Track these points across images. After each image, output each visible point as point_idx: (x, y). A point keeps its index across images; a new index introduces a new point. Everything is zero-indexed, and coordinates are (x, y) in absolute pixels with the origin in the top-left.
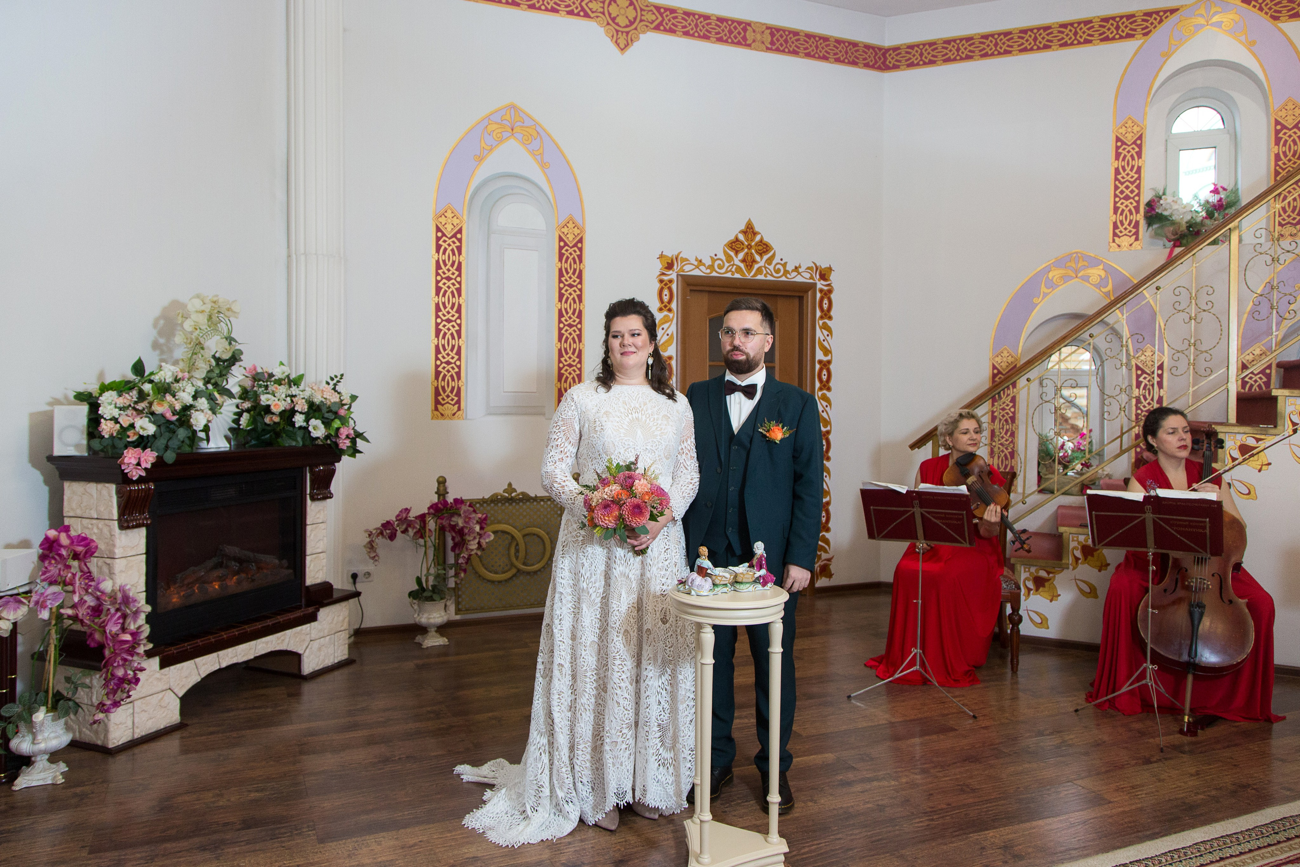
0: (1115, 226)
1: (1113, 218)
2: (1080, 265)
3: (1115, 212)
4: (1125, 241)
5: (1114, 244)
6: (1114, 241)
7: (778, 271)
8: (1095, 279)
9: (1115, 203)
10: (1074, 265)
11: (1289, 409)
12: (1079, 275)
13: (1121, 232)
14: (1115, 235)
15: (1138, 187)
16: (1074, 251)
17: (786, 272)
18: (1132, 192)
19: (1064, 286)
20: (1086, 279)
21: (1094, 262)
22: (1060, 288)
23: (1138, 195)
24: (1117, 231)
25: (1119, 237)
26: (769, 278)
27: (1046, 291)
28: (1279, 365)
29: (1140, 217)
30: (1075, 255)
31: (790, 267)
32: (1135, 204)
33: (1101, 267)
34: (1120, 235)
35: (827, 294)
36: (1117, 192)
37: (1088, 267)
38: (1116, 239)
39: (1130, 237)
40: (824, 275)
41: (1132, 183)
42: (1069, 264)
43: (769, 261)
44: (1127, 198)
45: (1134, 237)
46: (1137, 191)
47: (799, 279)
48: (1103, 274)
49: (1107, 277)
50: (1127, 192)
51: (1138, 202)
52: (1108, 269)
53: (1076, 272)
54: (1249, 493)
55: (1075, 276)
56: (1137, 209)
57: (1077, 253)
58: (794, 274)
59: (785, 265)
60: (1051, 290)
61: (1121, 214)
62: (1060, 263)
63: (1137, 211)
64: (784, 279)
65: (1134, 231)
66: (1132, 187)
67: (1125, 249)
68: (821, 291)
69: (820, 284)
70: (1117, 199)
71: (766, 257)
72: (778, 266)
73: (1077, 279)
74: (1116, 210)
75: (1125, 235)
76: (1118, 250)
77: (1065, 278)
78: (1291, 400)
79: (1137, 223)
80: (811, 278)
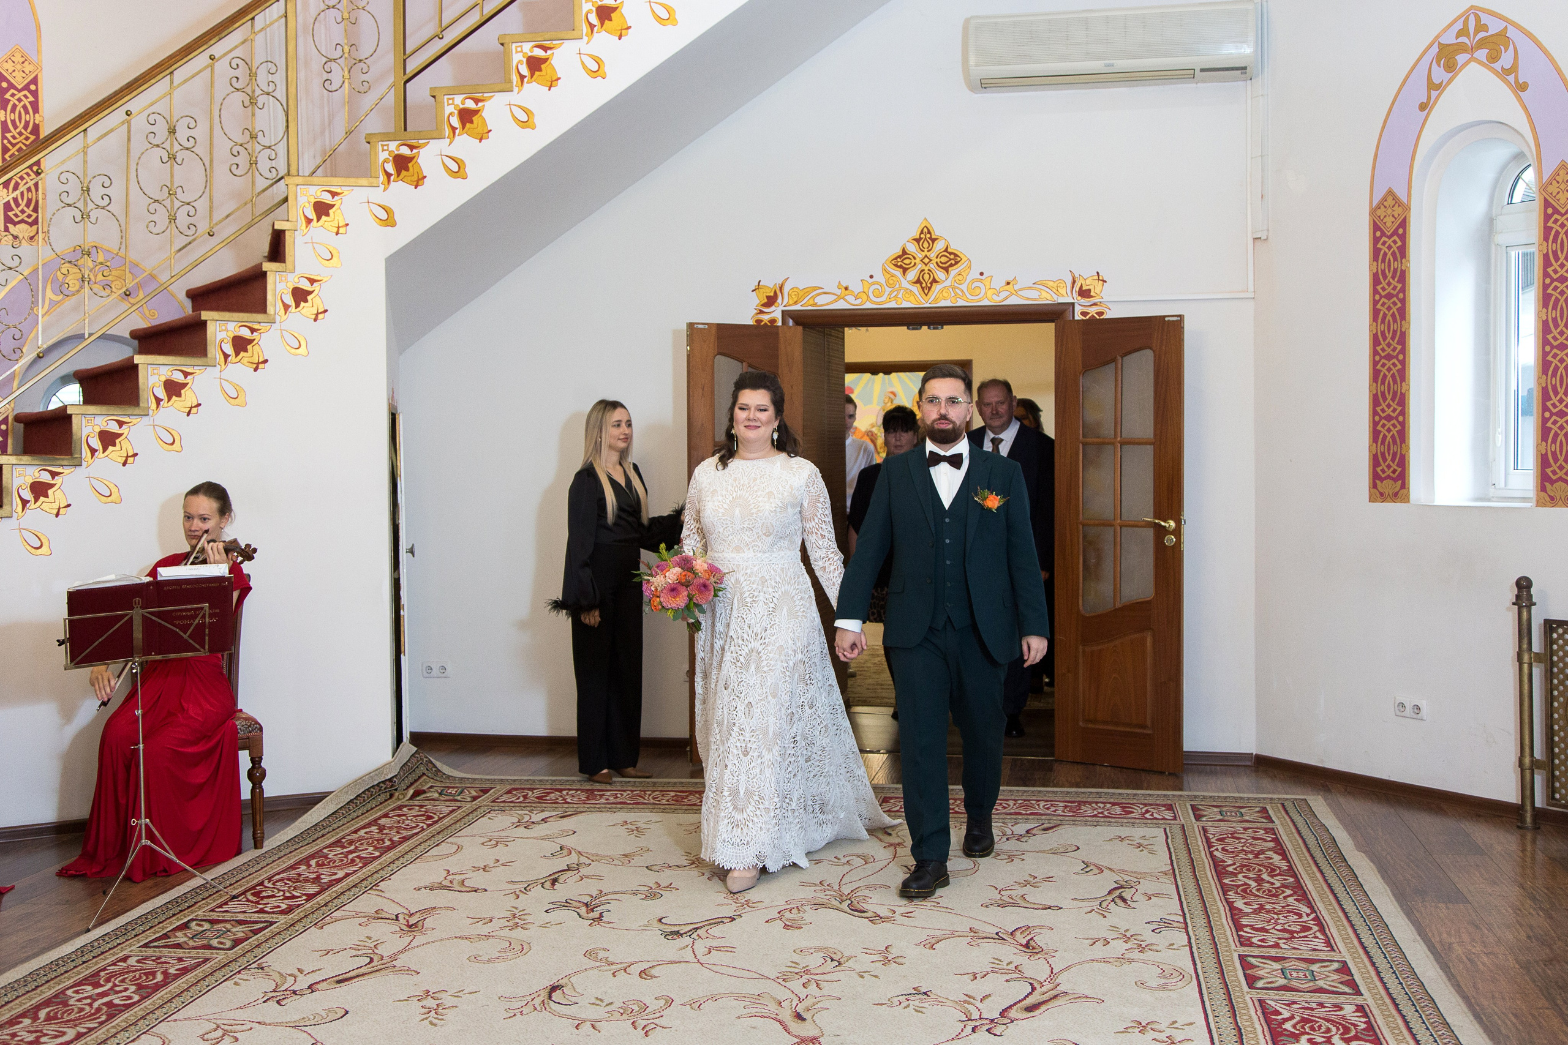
11: (17, 483)
28: (18, 419)
78: (20, 469)
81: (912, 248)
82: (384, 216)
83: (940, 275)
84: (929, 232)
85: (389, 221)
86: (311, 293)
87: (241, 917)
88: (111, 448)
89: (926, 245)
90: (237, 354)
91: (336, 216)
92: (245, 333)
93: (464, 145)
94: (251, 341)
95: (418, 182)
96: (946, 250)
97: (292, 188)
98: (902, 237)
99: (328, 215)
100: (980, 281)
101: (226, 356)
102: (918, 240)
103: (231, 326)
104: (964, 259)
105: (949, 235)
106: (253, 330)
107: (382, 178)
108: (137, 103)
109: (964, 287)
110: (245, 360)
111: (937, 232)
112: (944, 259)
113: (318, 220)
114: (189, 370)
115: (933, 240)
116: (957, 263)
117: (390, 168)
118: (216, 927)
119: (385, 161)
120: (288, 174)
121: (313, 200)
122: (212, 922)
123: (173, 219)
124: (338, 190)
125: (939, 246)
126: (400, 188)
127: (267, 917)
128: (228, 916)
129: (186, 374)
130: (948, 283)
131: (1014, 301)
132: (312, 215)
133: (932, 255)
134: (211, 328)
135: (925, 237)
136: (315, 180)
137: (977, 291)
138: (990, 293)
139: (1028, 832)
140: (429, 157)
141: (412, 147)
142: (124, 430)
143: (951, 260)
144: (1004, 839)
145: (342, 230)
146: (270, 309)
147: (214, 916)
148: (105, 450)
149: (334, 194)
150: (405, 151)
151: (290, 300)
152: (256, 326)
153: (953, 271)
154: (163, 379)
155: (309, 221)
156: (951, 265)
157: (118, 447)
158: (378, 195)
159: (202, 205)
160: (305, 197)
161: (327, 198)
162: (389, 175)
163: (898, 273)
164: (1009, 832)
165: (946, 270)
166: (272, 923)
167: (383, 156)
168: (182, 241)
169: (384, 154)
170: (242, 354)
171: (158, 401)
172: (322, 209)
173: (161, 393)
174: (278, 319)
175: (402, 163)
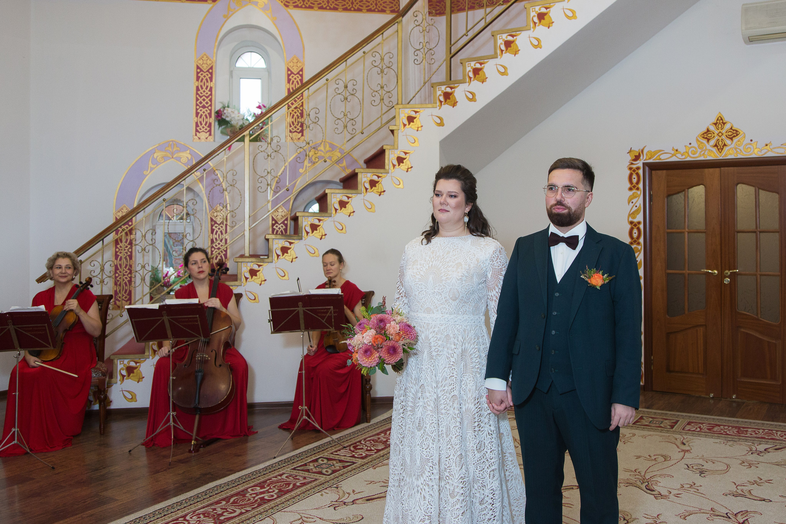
0: (197, 125)
1: (196, 119)
2: (174, 150)
3: (197, 116)
4: (203, 135)
5: (196, 137)
6: (196, 135)
8: (184, 160)
9: (197, 109)
10: (171, 150)
11: (275, 247)
12: (175, 156)
13: (200, 129)
14: (197, 131)
15: (211, 100)
16: (171, 140)
18: (207, 103)
19: (164, 163)
20: (179, 159)
21: (184, 148)
22: (162, 164)
23: (211, 105)
24: (198, 128)
25: (199, 132)
27: (153, 166)
29: (212, 120)
30: (171, 143)
32: (209, 111)
33: (188, 152)
34: (200, 131)
36: (198, 102)
37: (180, 151)
38: (197, 133)
39: (206, 133)
41: (207, 97)
42: (167, 149)
44: (204, 107)
45: (208, 133)
46: (210, 103)
48: (190, 157)
49: (192, 158)
50: (204, 103)
51: (211, 110)
52: (192, 153)
53: (173, 154)
54: (255, 299)
55: (171, 157)
56: (210, 114)
57: (172, 141)
60: (156, 166)
61: (201, 117)
62: (161, 148)
63: (210, 117)
65: (208, 129)
66: (207, 100)
67: (203, 141)
70: (198, 107)
73: (172, 159)
74: (197, 114)
75: (203, 131)
76: (198, 141)
77: (165, 158)
79: (210, 124)
81: (712, 128)
82: (439, 121)
83: (728, 142)
84: (722, 119)
85: (441, 124)
86: (405, 159)
87: (343, 458)
88: (315, 232)
89: (720, 126)
90: (371, 188)
91: (417, 123)
92: (375, 178)
93: (475, 85)
94: (377, 182)
95: (454, 104)
96: (731, 129)
97: (397, 110)
98: (707, 122)
99: (413, 122)
100: (750, 144)
101: (366, 189)
102: (715, 124)
103: (369, 175)
104: (741, 133)
105: (733, 121)
106: (379, 177)
107: (438, 103)
109: (741, 148)
110: (375, 191)
111: (726, 119)
112: (730, 134)
113: (409, 124)
114: (350, 196)
115: (724, 124)
116: (737, 135)
117: (442, 98)
118: (329, 462)
119: (440, 95)
120: (398, 104)
121: (407, 115)
122: (329, 459)
123: (346, 127)
124: (418, 110)
125: (727, 127)
126: (446, 107)
127: (354, 460)
128: (337, 457)
129: (348, 198)
130: (732, 146)
131: (769, 154)
132: (406, 123)
133: (724, 131)
134: (360, 176)
135: (720, 122)
136: (408, 106)
137: (749, 150)
138: (756, 151)
139: (765, 450)
140: (459, 92)
141: (451, 88)
142: (321, 223)
143: (734, 134)
144: (750, 453)
145: (420, 129)
146: (387, 167)
147: (331, 456)
148: (313, 232)
149: (416, 112)
150: (449, 90)
151: (396, 163)
152: (380, 175)
153: (735, 140)
154: (338, 200)
155: (405, 125)
156: (734, 136)
157: (318, 231)
158: (436, 111)
159: (359, 120)
160: (404, 114)
161: (413, 114)
162: (441, 102)
163: (703, 141)
164: (754, 449)
165: (731, 139)
166: (354, 463)
167: (439, 93)
168: (349, 137)
170: (374, 188)
171: (336, 210)
172: (411, 120)
173: (337, 206)
174: (390, 171)
175: (447, 96)
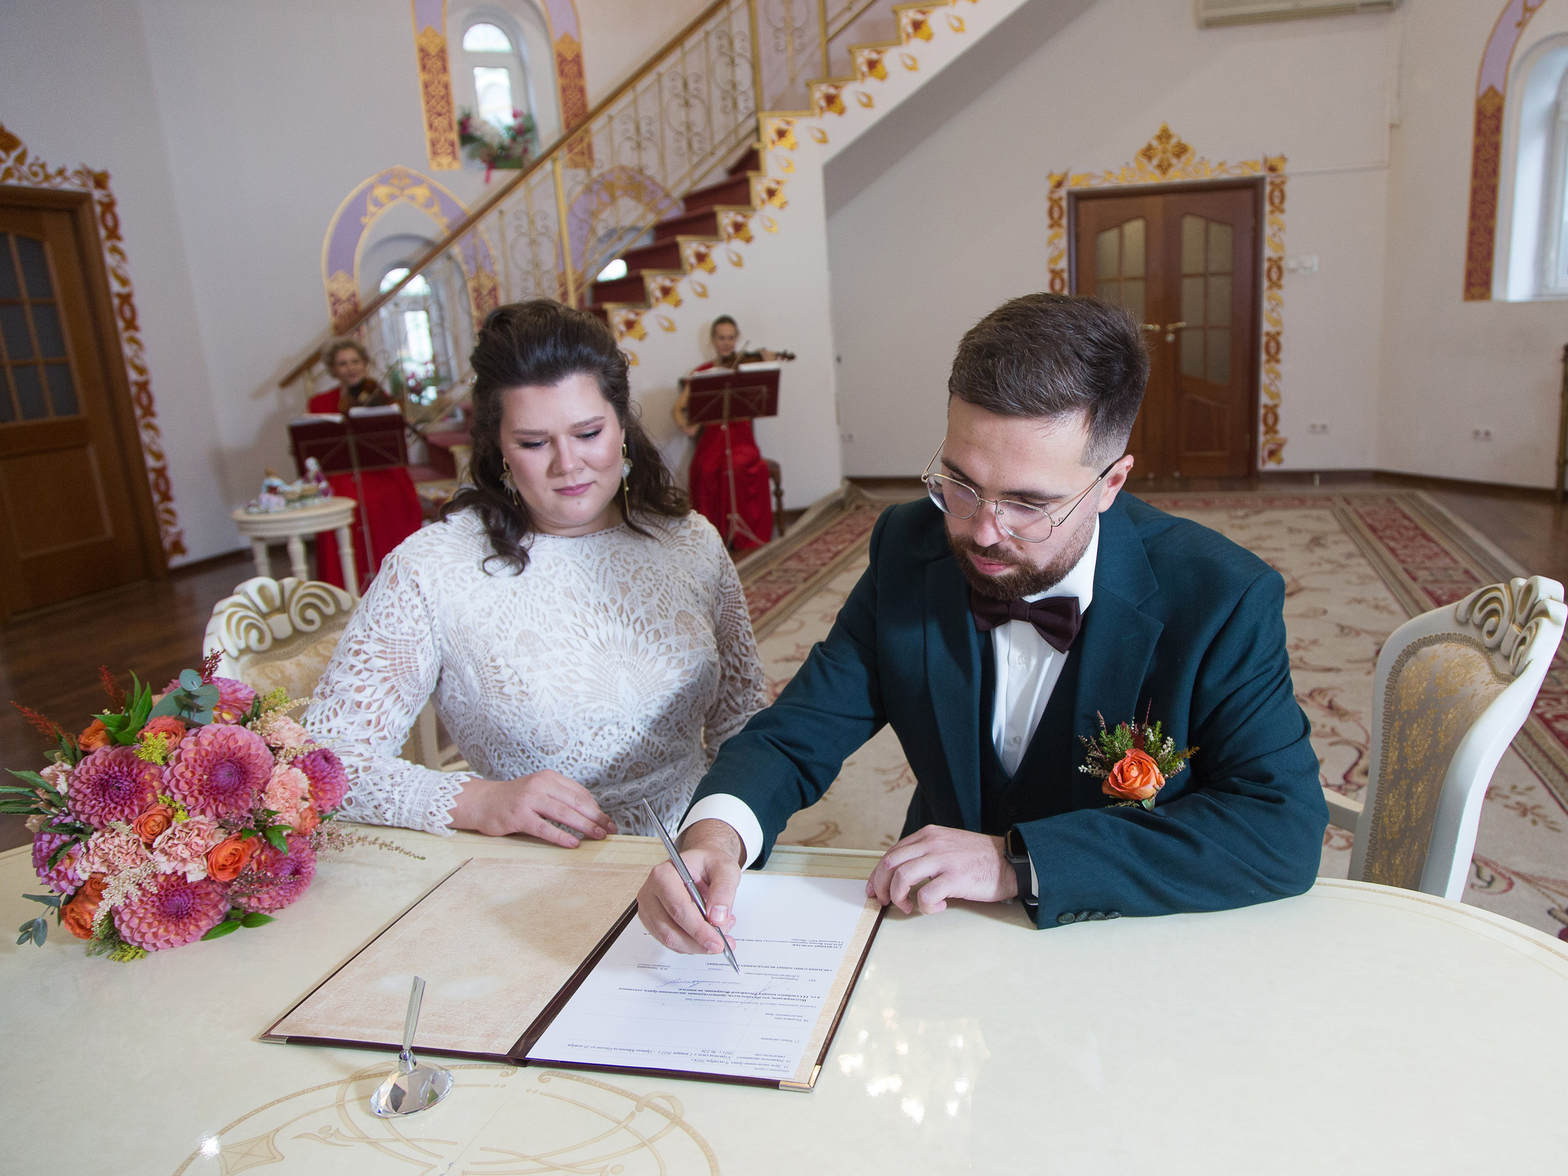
0: (431, 143)
1: (428, 133)
2: (403, 183)
3: (430, 128)
4: (444, 159)
5: (433, 162)
6: (432, 159)
7: (35, 174)
8: (421, 199)
9: (428, 118)
10: (397, 183)
12: (405, 193)
13: (438, 149)
14: (433, 152)
15: (448, 103)
16: (394, 167)
17: (47, 177)
18: (443, 107)
19: (391, 204)
20: (412, 198)
21: (418, 180)
22: (388, 206)
23: (449, 111)
24: (434, 148)
26: (25, 183)
27: (374, 209)
29: (454, 135)
30: (396, 172)
31: (51, 170)
32: (447, 121)
33: (425, 186)
34: (438, 152)
35: (109, 206)
36: (429, 106)
37: (412, 185)
38: (434, 156)
39: (448, 155)
40: (101, 181)
41: (442, 98)
42: (392, 181)
43: (21, 159)
44: (439, 113)
45: (451, 157)
46: (447, 107)
47: (67, 186)
48: (428, 194)
50: (438, 107)
51: (450, 119)
52: (432, 189)
53: (401, 190)
55: (400, 194)
56: (450, 126)
57: (398, 169)
58: (59, 180)
59: (43, 166)
60: (378, 209)
61: (436, 130)
62: (383, 179)
63: (451, 130)
64: (45, 185)
65: (450, 149)
66: (442, 102)
67: (445, 168)
68: (101, 203)
69: (97, 194)
70: (430, 114)
71: (14, 154)
72: (35, 168)
73: (402, 199)
74: (430, 125)
75: (443, 153)
76: (437, 168)
77: (392, 196)
79: (452, 142)
80: (84, 185)
81: (1155, 143)
82: (820, 136)
83: (1174, 161)
84: (1165, 132)
85: (824, 140)
86: (778, 191)
89: (1164, 140)
90: (736, 233)
91: (790, 138)
92: (740, 219)
93: (871, 85)
94: (744, 224)
95: (842, 111)
96: (1178, 144)
97: (760, 119)
98: (1149, 136)
99: (785, 137)
100: (1202, 164)
101: (730, 235)
102: (1158, 138)
103: (731, 214)
104: (1190, 149)
105: (1181, 133)
106: (744, 217)
107: (818, 109)
108: (663, 67)
109: (1192, 169)
110: (741, 237)
111: (1171, 131)
112: (1176, 150)
113: (779, 141)
114: (710, 244)
115: (1169, 137)
116: (1185, 152)
117: (822, 103)
119: (819, 98)
121: (775, 127)
123: (690, 145)
124: (790, 119)
125: (1174, 141)
126: (830, 116)
129: (708, 247)
130: (1180, 166)
131: (1224, 176)
132: (776, 138)
133: (1168, 147)
134: (718, 216)
135: (1165, 136)
136: (774, 113)
137: (1201, 171)
138: (1210, 172)
140: (849, 94)
141: (837, 88)
143: (1181, 150)
145: (795, 147)
146: (753, 202)
149: (788, 123)
150: (831, 90)
151: (766, 197)
152: (746, 214)
153: (1184, 158)
154: (695, 251)
155: (774, 142)
156: (1181, 153)
157: (672, 296)
158: (815, 121)
159: (707, 134)
160: (770, 125)
161: (784, 126)
162: (822, 108)
163: (1145, 161)
165: (1179, 157)
167: (819, 95)
169: (819, 93)
170: (740, 233)
171: (693, 266)
172: (781, 134)
174: (758, 208)
175: (830, 99)
